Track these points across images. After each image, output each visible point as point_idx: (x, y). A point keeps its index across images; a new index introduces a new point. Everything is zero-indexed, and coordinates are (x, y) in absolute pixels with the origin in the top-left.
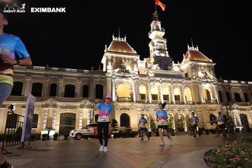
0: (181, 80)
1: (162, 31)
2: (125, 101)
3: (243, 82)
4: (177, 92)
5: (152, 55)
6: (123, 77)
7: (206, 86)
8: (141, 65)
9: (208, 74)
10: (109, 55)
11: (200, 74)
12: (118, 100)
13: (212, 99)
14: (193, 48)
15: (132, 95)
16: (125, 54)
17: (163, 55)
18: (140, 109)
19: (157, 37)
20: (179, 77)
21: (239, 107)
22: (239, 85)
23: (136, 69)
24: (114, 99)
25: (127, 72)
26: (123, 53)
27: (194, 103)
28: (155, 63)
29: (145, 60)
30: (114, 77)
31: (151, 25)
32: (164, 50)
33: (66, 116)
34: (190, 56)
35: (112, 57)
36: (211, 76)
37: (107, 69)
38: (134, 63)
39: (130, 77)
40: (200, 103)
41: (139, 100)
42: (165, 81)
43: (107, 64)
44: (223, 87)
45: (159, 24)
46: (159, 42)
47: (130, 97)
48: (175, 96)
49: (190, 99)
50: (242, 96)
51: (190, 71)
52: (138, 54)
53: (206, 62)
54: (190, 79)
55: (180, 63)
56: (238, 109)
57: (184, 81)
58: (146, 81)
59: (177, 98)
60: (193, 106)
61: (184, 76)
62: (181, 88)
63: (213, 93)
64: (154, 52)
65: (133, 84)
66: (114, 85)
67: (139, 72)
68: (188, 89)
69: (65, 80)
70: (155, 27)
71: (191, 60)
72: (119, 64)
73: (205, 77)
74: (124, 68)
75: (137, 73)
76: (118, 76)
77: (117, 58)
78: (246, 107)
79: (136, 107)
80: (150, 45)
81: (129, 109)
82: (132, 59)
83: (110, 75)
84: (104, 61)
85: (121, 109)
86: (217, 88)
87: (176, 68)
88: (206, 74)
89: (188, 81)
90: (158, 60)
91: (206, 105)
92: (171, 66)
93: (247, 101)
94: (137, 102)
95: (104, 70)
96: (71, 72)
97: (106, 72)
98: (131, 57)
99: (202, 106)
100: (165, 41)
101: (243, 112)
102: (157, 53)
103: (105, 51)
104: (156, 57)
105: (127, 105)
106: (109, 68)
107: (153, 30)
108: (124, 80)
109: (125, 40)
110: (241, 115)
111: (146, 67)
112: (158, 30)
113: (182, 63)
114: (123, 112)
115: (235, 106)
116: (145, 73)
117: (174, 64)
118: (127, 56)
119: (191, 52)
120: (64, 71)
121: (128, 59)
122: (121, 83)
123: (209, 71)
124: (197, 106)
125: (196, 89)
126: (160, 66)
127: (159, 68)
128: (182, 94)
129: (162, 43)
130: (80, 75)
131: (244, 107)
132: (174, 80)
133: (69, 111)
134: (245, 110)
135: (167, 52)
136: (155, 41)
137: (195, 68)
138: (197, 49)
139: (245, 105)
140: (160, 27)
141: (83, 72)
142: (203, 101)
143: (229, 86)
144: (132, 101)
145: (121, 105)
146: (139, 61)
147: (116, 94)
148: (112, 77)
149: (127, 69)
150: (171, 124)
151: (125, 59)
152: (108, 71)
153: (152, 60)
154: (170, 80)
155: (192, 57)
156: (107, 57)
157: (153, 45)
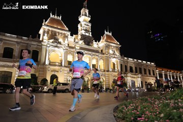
0: (98, 54)
1: (89, 17)
2: (55, 65)
3: (135, 60)
4: (94, 62)
5: (79, 33)
6: (56, 46)
7: (114, 60)
8: (71, 39)
9: (116, 52)
10: (47, 28)
11: (111, 52)
12: (50, 64)
13: (116, 69)
14: (108, 33)
15: (61, 61)
16: (59, 29)
17: (87, 34)
18: (66, 72)
19: (85, 21)
20: (97, 52)
21: (132, 76)
22: (133, 61)
23: (66, 42)
24: (47, 63)
25: (60, 43)
26: (57, 28)
27: (104, 71)
28: (81, 40)
29: (74, 36)
30: (49, 45)
31: (82, 11)
32: (89, 31)
33: (3, 73)
34: (105, 38)
35: (49, 30)
36: (117, 53)
37: (43, 39)
38: (65, 37)
39: (61, 47)
40: (108, 71)
41: (66, 65)
42: (87, 53)
43: (44, 35)
44: (124, 62)
45: (87, 11)
46: (85, 25)
47: (60, 62)
48: (93, 65)
49: (102, 68)
50: (134, 69)
51: (104, 48)
52: (69, 31)
53: (115, 44)
54: (104, 54)
55: (99, 42)
56: (130, 77)
57: (100, 55)
58: (73, 52)
59: (94, 66)
60: (104, 73)
61: (100, 52)
62: (97, 59)
63: (117, 65)
64: (81, 31)
65: (63, 53)
66: (48, 52)
67: (68, 44)
68: (102, 61)
69: (4, 43)
70: (84, 13)
71: (106, 41)
72: (53, 36)
73: (114, 54)
74: (57, 40)
75: (67, 45)
76: (52, 45)
77: (52, 31)
78: (135, 76)
79: (64, 70)
80: (79, 26)
81: (58, 72)
82: (64, 34)
83: (46, 44)
84: (41, 32)
85: (52, 71)
86: (120, 62)
87: (95, 45)
88: (115, 52)
89: (102, 55)
90: (84, 38)
91: (112, 73)
92: (92, 43)
93: (136, 72)
94: (65, 66)
95: (41, 39)
96: (11, 37)
97: (42, 41)
98: (63, 32)
99: (109, 73)
100: (90, 25)
101: (133, 79)
102: (83, 32)
103: (43, 24)
104: (82, 35)
105: (57, 68)
106: (45, 39)
107: (83, 15)
108: (56, 49)
109: (60, 18)
110: (132, 81)
111: (75, 41)
112: (86, 15)
113: (100, 42)
114: (53, 73)
115: (129, 75)
116: (73, 46)
117: (94, 42)
118: (60, 31)
119: (107, 35)
120: (4, 35)
121: (61, 33)
122: (54, 51)
123: (117, 50)
124: (107, 73)
125: (107, 61)
126: (85, 42)
127: (83, 43)
128: (97, 63)
129: (88, 25)
130: (19, 40)
131: (134, 76)
132: (93, 53)
133: (6, 69)
134: (134, 78)
135: (91, 33)
136: (83, 23)
137: (108, 47)
138: (111, 34)
139: (135, 75)
140: (88, 14)
141: (22, 39)
142: (110, 70)
143: (127, 61)
144: (61, 65)
145: (52, 68)
146: (69, 36)
147: (49, 59)
148: (46, 46)
149: (60, 41)
150: (88, 84)
151: (58, 33)
152: (44, 41)
153: (79, 37)
154: (90, 53)
155: (107, 39)
156: (44, 29)
157: (81, 26)
